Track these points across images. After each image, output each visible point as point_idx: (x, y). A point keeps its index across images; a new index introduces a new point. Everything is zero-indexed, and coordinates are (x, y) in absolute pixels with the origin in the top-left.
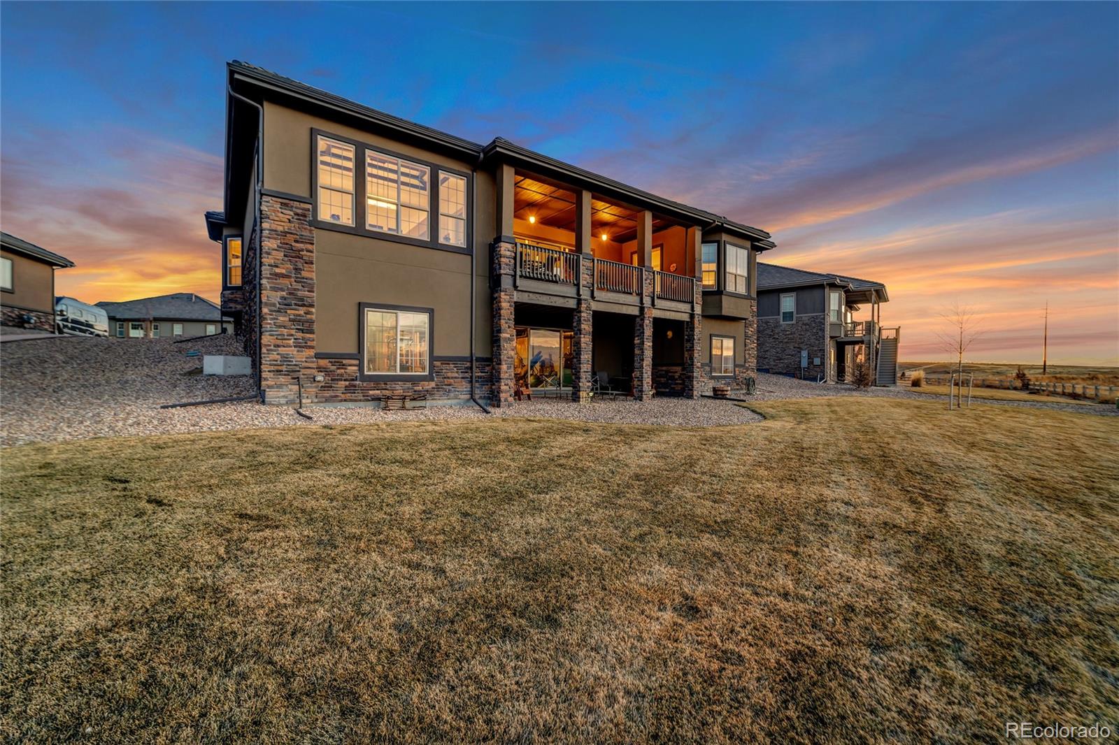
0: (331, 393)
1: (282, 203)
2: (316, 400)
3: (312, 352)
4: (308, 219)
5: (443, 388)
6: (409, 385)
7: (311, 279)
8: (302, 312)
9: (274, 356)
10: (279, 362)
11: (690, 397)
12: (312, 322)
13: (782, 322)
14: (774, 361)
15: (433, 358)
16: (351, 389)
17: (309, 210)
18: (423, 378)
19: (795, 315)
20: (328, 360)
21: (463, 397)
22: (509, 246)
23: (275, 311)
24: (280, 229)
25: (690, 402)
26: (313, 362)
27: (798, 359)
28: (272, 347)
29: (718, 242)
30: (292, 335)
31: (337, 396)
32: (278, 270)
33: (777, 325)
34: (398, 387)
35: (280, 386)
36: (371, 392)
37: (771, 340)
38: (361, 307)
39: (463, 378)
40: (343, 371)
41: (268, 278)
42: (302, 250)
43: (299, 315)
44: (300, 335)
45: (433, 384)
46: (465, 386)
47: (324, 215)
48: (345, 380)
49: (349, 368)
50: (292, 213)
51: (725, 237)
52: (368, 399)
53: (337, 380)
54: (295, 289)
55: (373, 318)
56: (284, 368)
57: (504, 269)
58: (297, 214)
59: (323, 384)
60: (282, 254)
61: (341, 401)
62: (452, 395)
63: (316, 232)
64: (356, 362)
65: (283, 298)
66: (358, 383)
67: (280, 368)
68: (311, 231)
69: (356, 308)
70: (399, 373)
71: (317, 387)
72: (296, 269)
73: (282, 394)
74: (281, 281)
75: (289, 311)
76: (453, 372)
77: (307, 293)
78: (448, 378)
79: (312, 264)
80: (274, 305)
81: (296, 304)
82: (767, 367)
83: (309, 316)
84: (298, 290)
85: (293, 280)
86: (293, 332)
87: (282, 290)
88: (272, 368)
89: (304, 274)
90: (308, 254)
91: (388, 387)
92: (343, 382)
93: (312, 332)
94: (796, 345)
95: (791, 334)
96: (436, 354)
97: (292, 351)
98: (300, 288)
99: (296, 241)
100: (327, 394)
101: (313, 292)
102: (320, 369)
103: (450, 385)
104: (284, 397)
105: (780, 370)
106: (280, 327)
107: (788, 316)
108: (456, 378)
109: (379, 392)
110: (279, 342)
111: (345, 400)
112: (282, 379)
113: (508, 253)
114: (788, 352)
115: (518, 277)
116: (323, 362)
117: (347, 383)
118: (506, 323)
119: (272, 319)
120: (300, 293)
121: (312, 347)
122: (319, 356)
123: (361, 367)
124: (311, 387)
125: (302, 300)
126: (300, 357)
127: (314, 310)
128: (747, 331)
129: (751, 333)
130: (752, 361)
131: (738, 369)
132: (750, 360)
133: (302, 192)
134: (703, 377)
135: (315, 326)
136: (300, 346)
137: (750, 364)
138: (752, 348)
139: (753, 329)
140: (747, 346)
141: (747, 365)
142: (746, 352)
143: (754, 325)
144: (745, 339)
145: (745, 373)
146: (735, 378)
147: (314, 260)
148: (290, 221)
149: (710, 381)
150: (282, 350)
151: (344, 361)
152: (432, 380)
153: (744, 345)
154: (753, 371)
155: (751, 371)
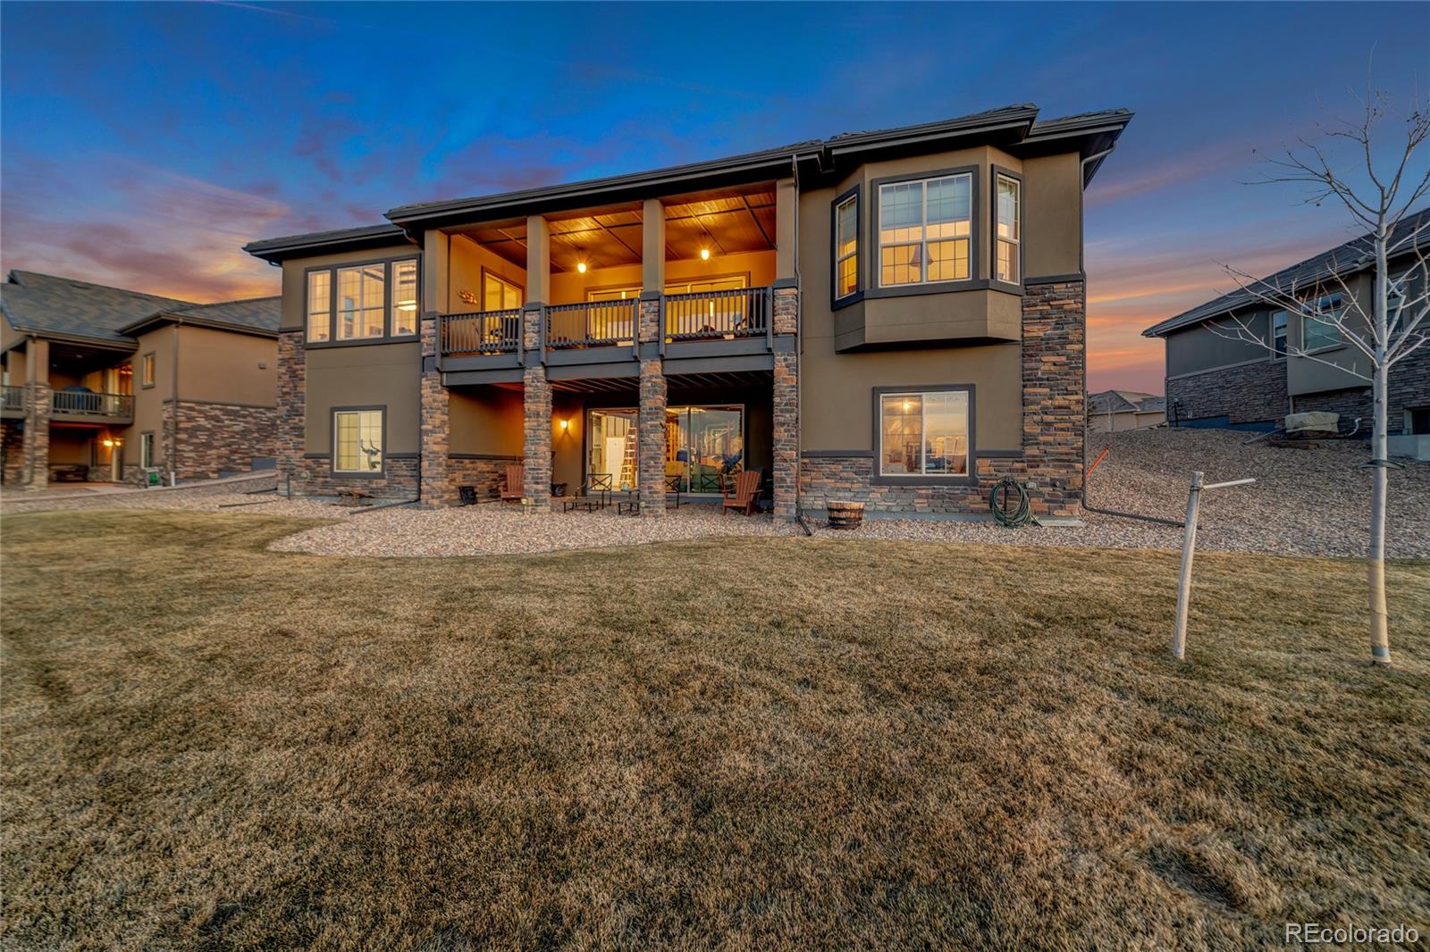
0: (313, 488)
1: (290, 336)
2: (303, 494)
3: (302, 453)
4: (302, 344)
5: (393, 487)
6: (366, 482)
7: (303, 393)
8: (297, 421)
12: (302, 428)
15: (384, 455)
16: (325, 484)
17: (303, 336)
18: (377, 476)
20: (311, 460)
21: (409, 496)
23: (284, 422)
24: (287, 356)
26: (303, 461)
28: (282, 450)
29: (857, 192)
30: (292, 440)
31: (316, 491)
32: (285, 390)
34: (358, 484)
35: (285, 482)
36: (337, 488)
38: (332, 411)
39: (411, 476)
40: (320, 468)
42: (298, 370)
43: (296, 423)
44: (296, 439)
45: (385, 482)
46: (413, 485)
47: (312, 337)
48: (322, 477)
49: (324, 466)
50: (293, 342)
51: (868, 173)
52: (336, 494)
53: (317, 476)
54: (294, 403)
56: (288, 467)
57: (425, 351)
58: (296, 342)
59: (308, 480)
60: (288, 376)
61: (320, 495)
62: (401, 494)
63: (306, 353)
64: (328, 461)
65: (288, 411)
66: (329, 479)
68: (303, 353)
69: (329, 413)
71: (304, 483)
72: (294, 386)
74: (287, 397)
75: (290, 421)
76: (402, 470)
77: (300, 404)
78: (398, 476)
79: (303, 380)
80: (283, 417)
81: (294, 415)
83: (301, 424)
84: (296, 403)
85: (293, 395)
86: (293, 437)
87: (287, 405)
88: (282, 467)
89: (299, 389)
90: (302, 372)
91: (350, 484)
92: (320, 479)
93: (301, 436)
96: (387, 451)
97: (292, 453)
98: (297, 401)
99: (295, 364)
100: (310, 488)
101: (304, 403)
102: (308, 467)
103: (399, 483)
106: (285, 434)
108: (405, 476)
109: (343, 488)
110: (285, 446)
111: (322, 495)
112: (286, 475)
113: (429, 331)
115: (437, 356)
116: (309, 461)
117: (323, 479)
119: (281, 428)
120: (296, 406)
121: (302, 449)
122: (307, 457)
123: (332, 465)
124: (301, 483)
125: (298, 411)
126: (296, 457)
127: (303, 418)
128: (1033, 365)
129: (1053, 368)
130: (1059, 439)
131: (988, 461)
132: (1051, 439)
133: (299, 324)
134: (847, 480)
135: (305, 431)
136: (296, 449)
137: (1049, 449)
138: (1060, 407)
139: (1064, 359)
140: (1032, 403)
141: (1032, 451)
142: (1027, 420)
143: (1068, 347)
144: (1024, 386)
145: (1023, 471)
146: (973, 482)
147: (305, 376)
148: (292, 349)
149: (873, 488)
150: (287, 452)
151: (322, 460)
152: (384, 478)
153: (1021, 402)
154: (1065, 467)
155: (1055, 467)
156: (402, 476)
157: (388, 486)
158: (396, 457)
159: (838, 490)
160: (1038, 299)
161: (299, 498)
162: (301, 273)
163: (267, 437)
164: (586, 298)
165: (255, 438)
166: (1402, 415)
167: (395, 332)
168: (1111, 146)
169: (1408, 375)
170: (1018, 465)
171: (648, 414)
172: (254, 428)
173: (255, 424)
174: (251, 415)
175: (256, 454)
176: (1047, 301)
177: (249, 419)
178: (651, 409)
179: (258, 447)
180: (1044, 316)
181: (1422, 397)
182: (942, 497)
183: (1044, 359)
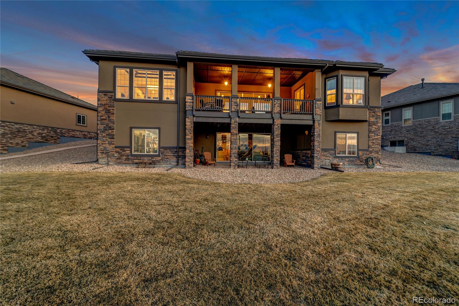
0: (120, 161)
1: (104, 94)
2: (115, 163)
3: (114, 146)
4: (112, 98)
5: (165, 160)
6: (150, 158)
7: (114, 120)
8: (110, 132)
9: (101, 147)
10: (103, 150)
11: (313, 168)
13: (441, 120)
14: (435, 147)
15: (160, 147)
16: (127, 159)
17: (113, 95)
18: (156, 156)
19: (453, 115)
20: (119, 149)
21: (173, 163)
22: (190, 98)
23: (102, 132)
24: (104, 103)
25: (312, 171)
26: (114, 149)
27: (455, 146)
28: (101, 144)
29: (337, 76)
30: (107, 140)
31: (122, 162)
32: (102, 118)
33: (438, 123)
34: (146, 159)
35: (103, 158)
36: (135, 161)
37: (433, 133)
38: (131, 128)
39: (173, 156)
40: (124, 152)
41: (99, 121)
42: (111, 110)
43: (109, 133)
44: (109, 140)
45: (160, 158)
46: (175, 159)
47: (118, 96)
48: (125, 156)
49: (127, 151)
50: (107, 97)
51: (341, 72)
52: (134, 163)
53: (122, 156)
54: (108, 124)
55: (136, 132)
56: (104, 152)
57: (188, 108)
58: (109, 97)
59: (117, 157)
60: (104, 112)
61: (124, 164)
62: (168, 163)
63: (115, 103)
64: (129, 149)
65: (104, 127)
66: (130, 157)
67: (103, 151)
68: (113, 102)
69: (129, 129)
70: (146, 153)
71: (115, 158)
72: (108, 117)
73: (104, 160)
74: (104, 121)
75: (106, 132)
76: (169, 153)
77: (112, 125)
78: (167, 155)
79: (114, 114)
80: (101, 130)
81: (108, 129)
82: (429, 151)
83: (113, 133)
84: (109, 124)
85: (107, 120)
86: (108, 139)
87: (104, 124)
88: (101, 152)
89: (111, 118)
90: (113, 111)
91: (141, 159)
92: (124, 157)
93: (113, 138)
94: (454, 136)
95: (450, 128)
96: (161, 146)
97: (107, 146)
98: (110, 123)
99: (109, 107)
100: (119, 161)
101: (114, 124)
102: (117, 152)
103: (167, 159)
104: (104, 161)
105: (440, 153)
106: (103, 137)
107: (447, 116)
108: (170, 155)
109: (138, 161)
110: (103, 143)
111: (125, 164)
112: (104, 155)
113: (189, 101)
114: (446, 140)
115: (194, 111)
116: (117, 150)
117: (126, 157)
118: (189, 131)
119: (101, 135)
120: (109, 125)
121: (114, 144)
122: (116, 147)
123: (131, 151)
124: (113, 158)
125: (111, 127)
126: (110, 148)
127: (114, 131)
128: (371, 128)
129: (375, 129)
130: (376, 147)
131: (361, 152)
132: (374, 146)
133: (111, 89)
134: (328, 157)
135: (115, 136)
136: (110, 144)
137: (374, 149)
138: (376, 139)
139: (377, 127)
140: (371, 137)
141: (370, 149)
142: (370, 141)
143: (378, 124)
144: (369, 133)
145: (369, 154)
146: (358, 157)
147: (115, 113)
148: (107, 100)
149: (335, 159)
150: (104, 145)
151: (125, 149)
152: (160, 156)
153: (368, 137)
154: (377, 153)
155: (375, 153)
156: (168, 156)
157: (162, 159)
158: (166, 148)
159: (326, 159)
160: (372, 112)
161: (112, 165)
162: (112, 68)
163: (15, 137)
164: (216, 94)
165: (9, 137)
166: (388, 142)
167: (165, 99)
168: (386, 77)
169: (390, 134)
170: (368, 153)
171: (276, 136)
172: (9, 132)
173: (10, 130)
174: (7, 126)
175: (10, 145)
176: (374, 112)
177: (6, 128)
178: (277, 134)
179: (11, 141)
180: (373, 116)
181: (393, 139)
182: (351, 161)
183: (373, 127)
